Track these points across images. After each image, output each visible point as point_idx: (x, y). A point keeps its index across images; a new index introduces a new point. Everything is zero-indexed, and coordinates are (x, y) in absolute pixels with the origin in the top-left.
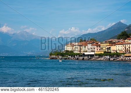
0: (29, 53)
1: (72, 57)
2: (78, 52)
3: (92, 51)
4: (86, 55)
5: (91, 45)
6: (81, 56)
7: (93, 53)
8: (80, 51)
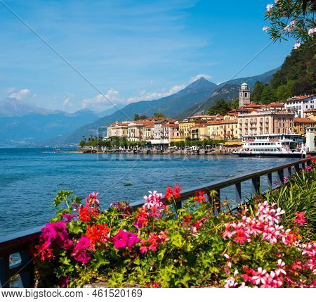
0: (22, 143)
1: (126, 148)
2: (136, 140)
3: (163, 138)
4: (154, 145)
5: (161, 125)
6: (144, 146)
7: (165, 141)
8: (140, 138)
